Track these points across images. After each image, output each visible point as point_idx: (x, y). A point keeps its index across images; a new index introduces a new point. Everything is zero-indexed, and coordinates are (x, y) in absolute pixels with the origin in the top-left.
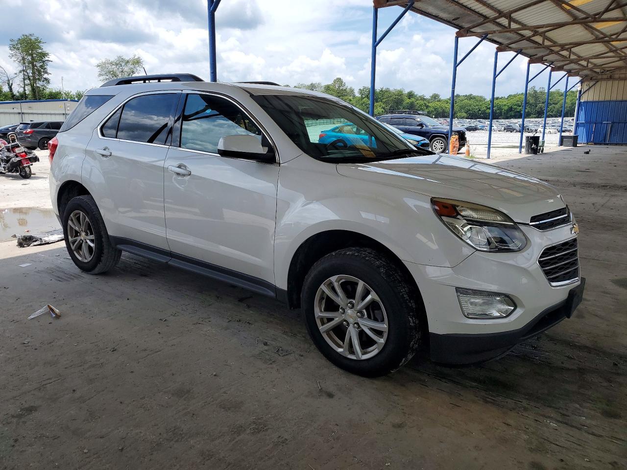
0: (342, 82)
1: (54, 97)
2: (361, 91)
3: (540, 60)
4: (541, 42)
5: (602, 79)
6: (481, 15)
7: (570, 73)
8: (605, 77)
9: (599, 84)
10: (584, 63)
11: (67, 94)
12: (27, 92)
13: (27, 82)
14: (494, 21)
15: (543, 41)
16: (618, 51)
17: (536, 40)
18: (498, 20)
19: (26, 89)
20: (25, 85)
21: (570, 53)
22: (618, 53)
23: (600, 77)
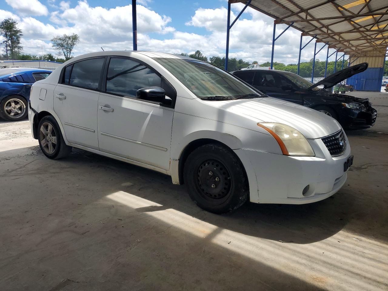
0: (200, 53)
1: (25, 58)
2: (211, 59)
3: (334, 47)
4: (338, 39)
5: (361, 56)
6: (314, 26)
7: (346, 53)
8: (363, 55)
9: (359, 58)
10: (354, 48)
11: (34, 57)
12: (9, 55)
13: (9, 48)
14: (320, 29)
15: (339, 39)
16: (372, 43)
17: (336, 38)
18: (322, 29)
19: (8, 53)
20: (7, 50)
21: (349, 44)
22: (371, 43)
23: (359, 55)
